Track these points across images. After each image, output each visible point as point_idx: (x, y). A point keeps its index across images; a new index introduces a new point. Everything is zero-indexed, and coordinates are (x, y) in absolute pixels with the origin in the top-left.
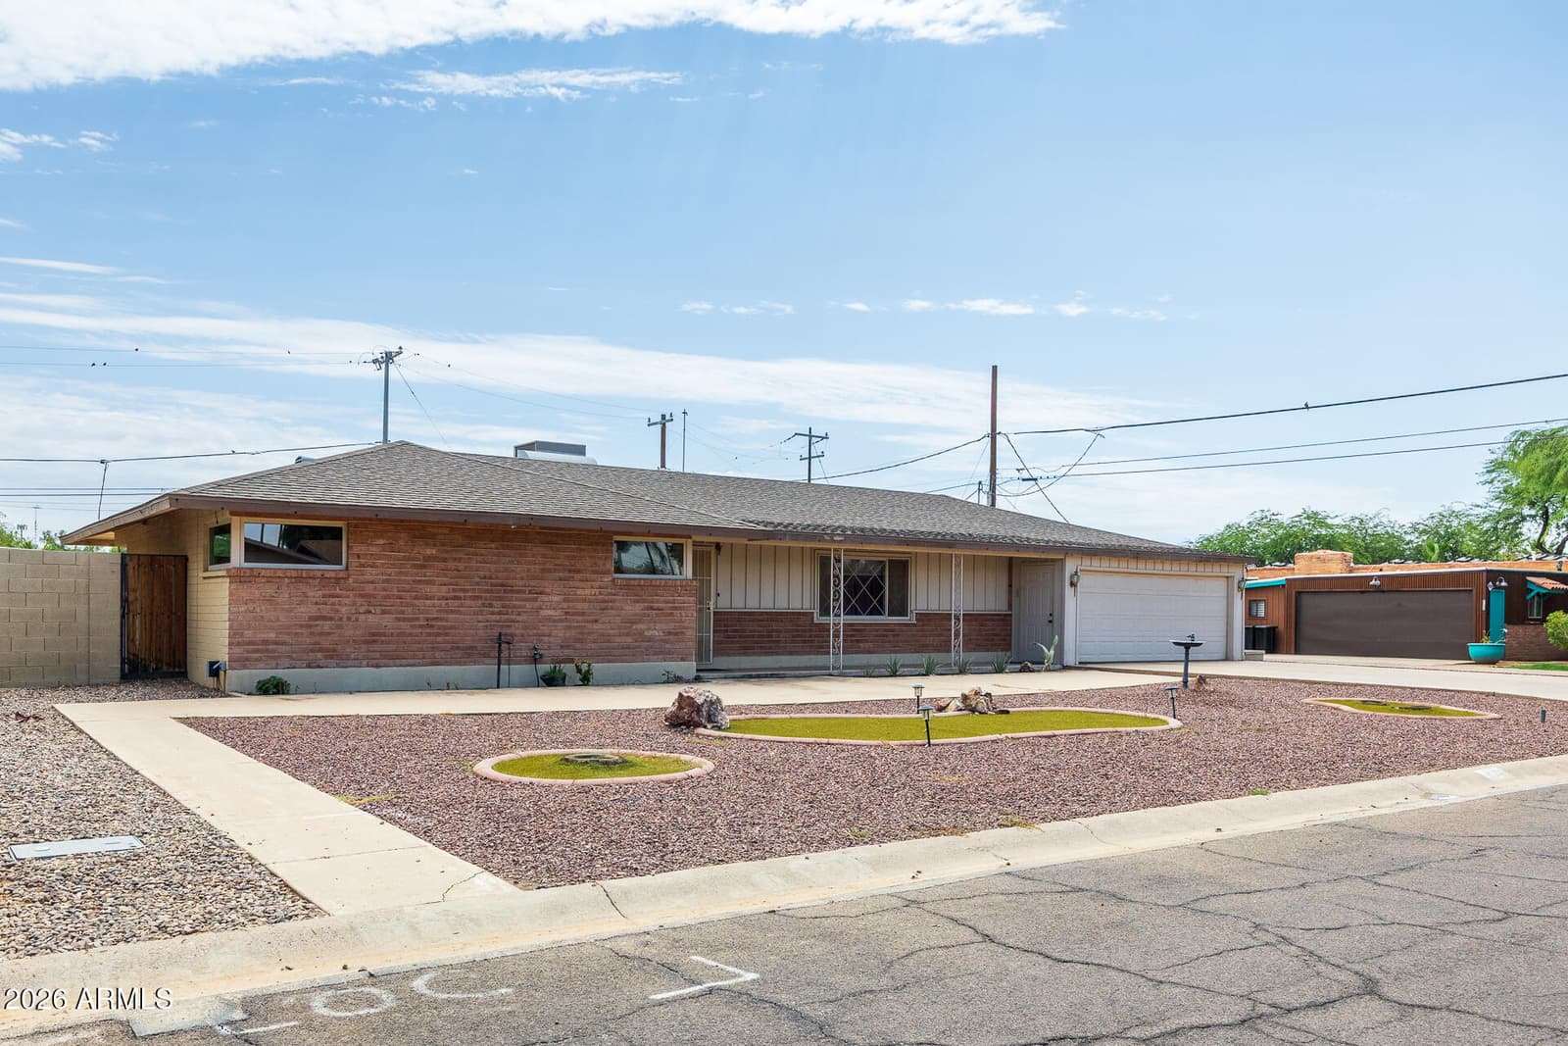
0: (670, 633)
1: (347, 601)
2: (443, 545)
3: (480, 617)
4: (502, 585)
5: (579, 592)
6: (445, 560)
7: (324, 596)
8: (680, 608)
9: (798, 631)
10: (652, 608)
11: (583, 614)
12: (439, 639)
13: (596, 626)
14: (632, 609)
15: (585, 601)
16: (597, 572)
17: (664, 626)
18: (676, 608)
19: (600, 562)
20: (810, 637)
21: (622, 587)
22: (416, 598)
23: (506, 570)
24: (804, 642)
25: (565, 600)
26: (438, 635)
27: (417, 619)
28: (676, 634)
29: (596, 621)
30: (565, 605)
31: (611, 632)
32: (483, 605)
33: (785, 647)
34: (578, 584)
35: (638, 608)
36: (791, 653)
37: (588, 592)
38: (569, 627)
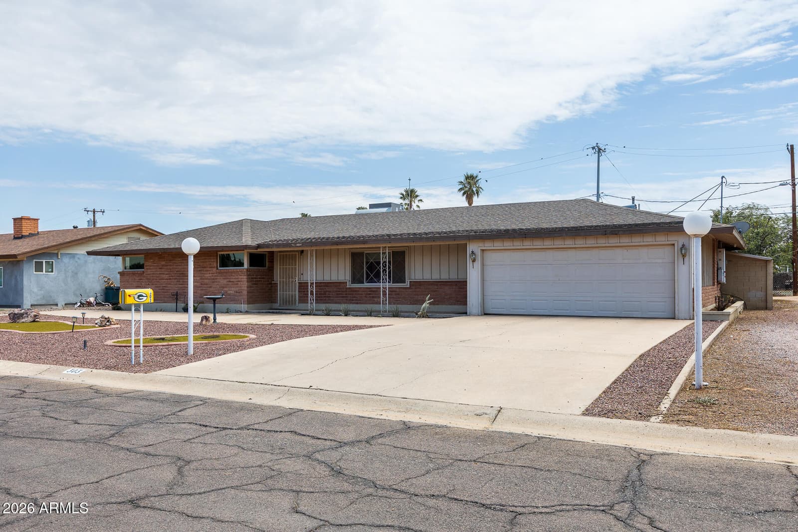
0: (237, 292)
1: (143, 281)
2: (167, 260)
3: (176, 286)
4: (182, 274)
5: (206, 275)
6: (167, 266)
7: (139, 279)
8: (241, 281)
9: (339, 291)
10: (230, 281)
11: (207, 284)
12: (166, 294)
13: (211, 289)
14: (224, 282)
15: (207, 279)
16: (211, 267)
17: (235, 289)
18: (239, 281)
19: (212, 263)
20: (346, 294)
21: (219, 273)
22: (160, 279)
23: (183, 268)
24: (343, 297)
25: (201, 279)
26: (165, 292)
27: (160, 287)
28: (239, 292)
29: (211, 287)
30: (201, 281)
31: (215, 291)
32: (177, 282)
33: (333, 300)
34: (205, 272)
35: (225, 282)
36: (336, 303)
37: (208, 275)
38: (202, 290)
